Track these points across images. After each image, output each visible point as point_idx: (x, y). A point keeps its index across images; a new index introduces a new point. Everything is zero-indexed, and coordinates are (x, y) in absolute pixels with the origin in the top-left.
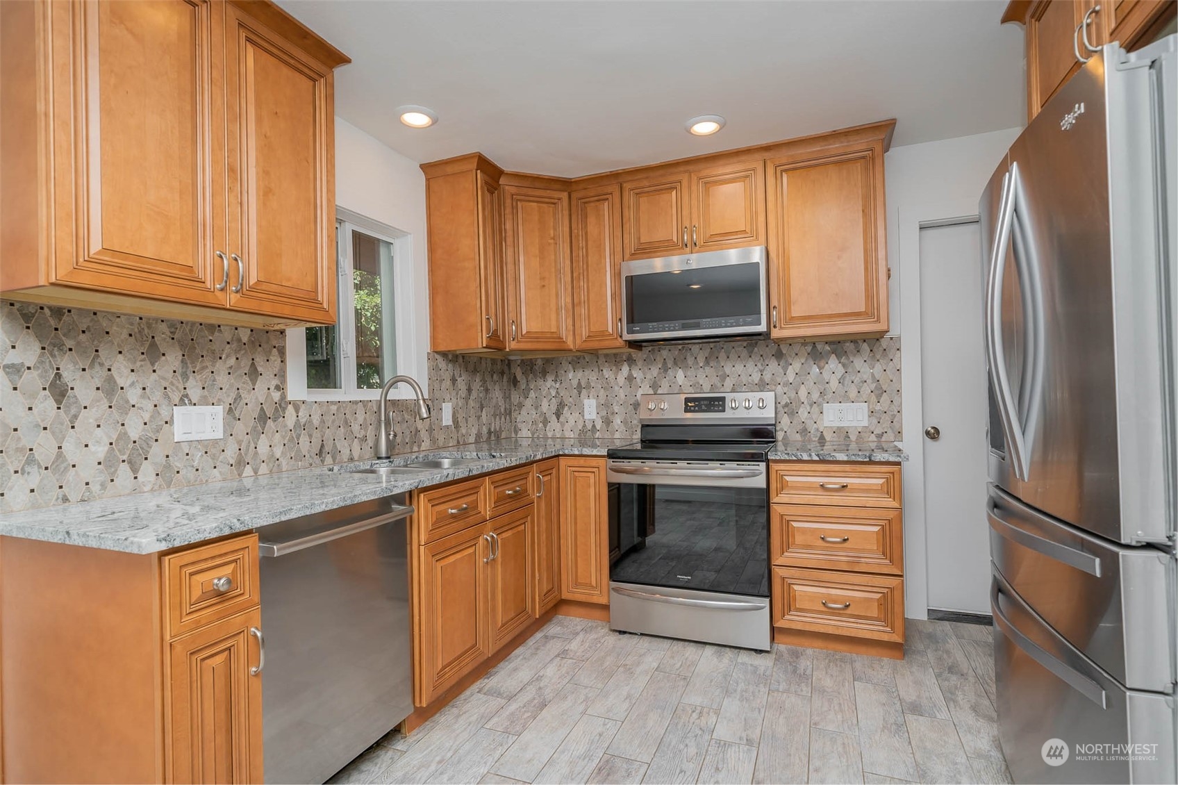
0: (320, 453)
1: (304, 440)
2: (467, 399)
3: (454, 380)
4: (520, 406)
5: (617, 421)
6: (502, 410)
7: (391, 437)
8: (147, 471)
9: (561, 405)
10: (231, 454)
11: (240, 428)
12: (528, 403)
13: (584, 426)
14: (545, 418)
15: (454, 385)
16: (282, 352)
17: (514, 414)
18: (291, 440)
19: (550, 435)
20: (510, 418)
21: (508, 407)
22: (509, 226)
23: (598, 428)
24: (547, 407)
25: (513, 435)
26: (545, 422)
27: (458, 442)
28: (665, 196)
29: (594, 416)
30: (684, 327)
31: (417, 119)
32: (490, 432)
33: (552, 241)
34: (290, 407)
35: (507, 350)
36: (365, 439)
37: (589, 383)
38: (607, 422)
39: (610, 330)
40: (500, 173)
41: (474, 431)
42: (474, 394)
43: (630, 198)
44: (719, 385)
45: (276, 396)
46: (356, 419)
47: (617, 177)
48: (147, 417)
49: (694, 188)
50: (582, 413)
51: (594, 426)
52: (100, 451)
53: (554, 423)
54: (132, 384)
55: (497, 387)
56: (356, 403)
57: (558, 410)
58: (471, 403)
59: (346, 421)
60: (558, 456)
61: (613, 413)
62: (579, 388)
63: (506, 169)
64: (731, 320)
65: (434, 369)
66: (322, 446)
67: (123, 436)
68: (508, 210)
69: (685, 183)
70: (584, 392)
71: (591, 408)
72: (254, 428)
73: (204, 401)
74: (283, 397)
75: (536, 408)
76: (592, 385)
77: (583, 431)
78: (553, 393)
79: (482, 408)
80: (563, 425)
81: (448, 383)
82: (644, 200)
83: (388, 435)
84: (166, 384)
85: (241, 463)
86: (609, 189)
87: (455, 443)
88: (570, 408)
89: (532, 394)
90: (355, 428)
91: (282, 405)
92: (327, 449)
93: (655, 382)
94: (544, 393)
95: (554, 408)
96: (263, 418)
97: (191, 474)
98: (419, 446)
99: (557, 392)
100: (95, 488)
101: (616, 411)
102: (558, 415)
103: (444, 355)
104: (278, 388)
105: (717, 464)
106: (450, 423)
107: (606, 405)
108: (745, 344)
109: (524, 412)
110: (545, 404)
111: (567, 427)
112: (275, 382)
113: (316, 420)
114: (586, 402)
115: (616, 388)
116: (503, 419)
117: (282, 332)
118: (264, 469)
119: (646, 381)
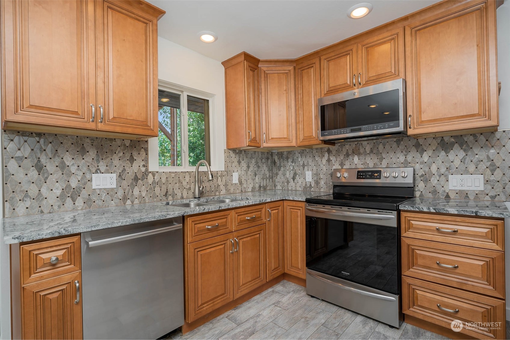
0: (166, 195)
1: (157, 189)
2: (246, 171)
3: (239, 162)
4: (277, 174)
5: (322, 183)
6: (268, 176)
7: (201, 189)
8: (80, 202)
9: (295, 174)
10: (120, 194)
11: (125, 183)
12: (280, 173)
13: (306, 185)
14: (288, 180)
15: (239, 164)
16: (146, 150)
17: (274, 178)
18: (151, 189)
19: (290, 189)
20: (272, 180)
21: (271, 174)
22: (263, 87)
23: (313, 186)
24: (289, 175)
25: (274, 188)
26: (288, 182)
27: (242, 191)
28: (343, 60)
29: (310, 180)
30: (352, 131)
31: (208, 38)
32: (260, 187)
33: (285, 92)
34: (150, 175)
35: (262, 147)
36: (190, 188)
37: (308, 163)
38: (317, 183)
39: (314, 135)
40: (258, 61)
41: (251, 186)
42: (251, 168)
43: (324, 64)
44: (379, 164)
45: (143, 169)
46: (185, 180)
47: (317, 54)
48: (79, 178)
49: (360, 52)
50: (305, 178)
51: (311, 185)
52: (58, 192)
53: (292, 183)
54: (73, 164)
55: (265, 166)
56: (185, 172)
57: (294, 177)
58: (249, 173)
59: (179, 181)
60: (283, 200)
61: (320, 179)
62: (304, 166)
63: (261, 58)
64: (380, 125)
65: (228, 157)
66: (167, 192)
67: (69, 186)
68: (263, 79)
69: (354, 50)
70: (306, 167)
71: (309, 176)
72: (132, 183)
73: (107, 172)
74: (147, 170)
75: (284, 176)
76: (310, 164)
77: (305, 188)
78: (292, 168)
79: (255, 175)
80: (296, 184)
81: (236, 163)
82: (332, 63)
83: (199, 187)
84: (88, 164)
85: (125, 198)
86: (314, 61)
87: (240, 191)
88: (299, 175)
89: (282, 169)
90: (185, 183)
91: (146, 174)
92: (169, 193)
93: (342, 162)
94: (287, 168)
95: (292, 176)
96: (136, 179)
97: (101, 203)
98: (220, 192)
99: (293, 168)
100: (56, 208)
101: (322, 177)
102: (294, 179)
103: (234, 150)
104: (144, 166)
105: (366, 210)
106: (237, 182)
107: (316, 175)
108: (395, 140)
109: (278, 177)
110: (288, 173)
111: (298, 185)
112: (143, 163)
113: (164, 180)
114: (307, 173)
115: (322, 166)
116: (268, 180)
117: (147, 141)
118: (136, 201)
119: (338, 162)
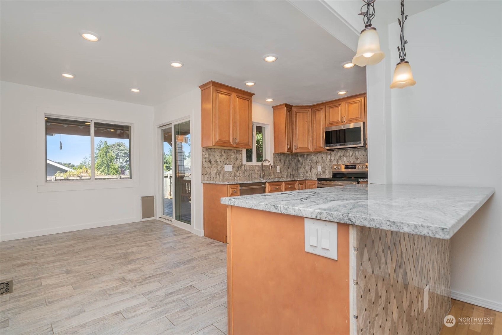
0: (249, 176)
1: (246, 173)
2: (284, 166)
4: (300, 168)
5: (327, 172)
6: (295, 169)
7: (264, 173)
8: (221, 176)
9: (311, 167)
10: (233, 174)
11: (235, 169)
12: (302, 167)
13: (318, 173)
14: (307, 171)
15: (280, 161)
16: (242, 154)
17: (299, 170)
18: (243, 173)
19: (308, 176)
20: (297, 171)
21: (297, 168)
22: (294, 119)
23: (321, 174)
24: (308, 168)
25: (298, 176)
26: (307, 172)
27: (281, 177)
29: (320, 171)
30: (341, 145)
32: (291, 175)
34: (243, 166)
35: (293, 152)
36: (258, 174)
37: (319, 161)
38: (324, 172)
39: (322, 146)
41: (286, 174)
42: (286, 164)
43: (328, 110)
45: (241, 163)
46: (256, 169)
47: (324, 104)
48: (221, 166)
49: (345, 106)
50: (317, 170)
51: (320, 173)
52: (215, 172)
53: (309, 173)
54: (219, 161)
56: (256, 165)
57: (310, 169)
58: (285, 166)
59: (254, 170)
60: (305, 180)
61: (326, 170)
62: (316, 163)
63: (293, 105)
64: (353, 143)
65: (275, 158)
66: (249, 174)
67: (218, 170)
68: (294, 116)
69: (342, 104)
70: (318, 164)
71: (319, 169)
72: (237, 170)
73: (229, 164)
74: (242, 164)
75: (305, 168)
76: (320, 161)
77: (317, 175)
78: (309, 164)
79: (288, 168)
80: (312, 173)
82: (331, 109)
83: (263, 173)
84: (223, 161)
85: (234, 176)
86: (322, 107)
87: (280, 177)
88: (314, 168)
89: (304, 164)
90: (256, 171)
91: (242, 165)
92: (250, 175)
93: (337, 161)
94: (307, 164)
95: (309, 168)
96: (238, 168)
97: (227, 178)
98: (271, 176)
99: (310, 164)
100: (214, 178)
101: (326, 169)
102: (310, 170)
103: (278, 154)
104: (241, 162)
106: (279, 171)
107: (324, 167)
109: (301, 169)
110: (307, 167)
111: (313, 174)
112: (241, 161)
113: (248, 169)
114: (318, 166)
115: (327, 162)
116: (295, 171)
117: (242, 150)
118: (238, 178)
119: (335, 160)
